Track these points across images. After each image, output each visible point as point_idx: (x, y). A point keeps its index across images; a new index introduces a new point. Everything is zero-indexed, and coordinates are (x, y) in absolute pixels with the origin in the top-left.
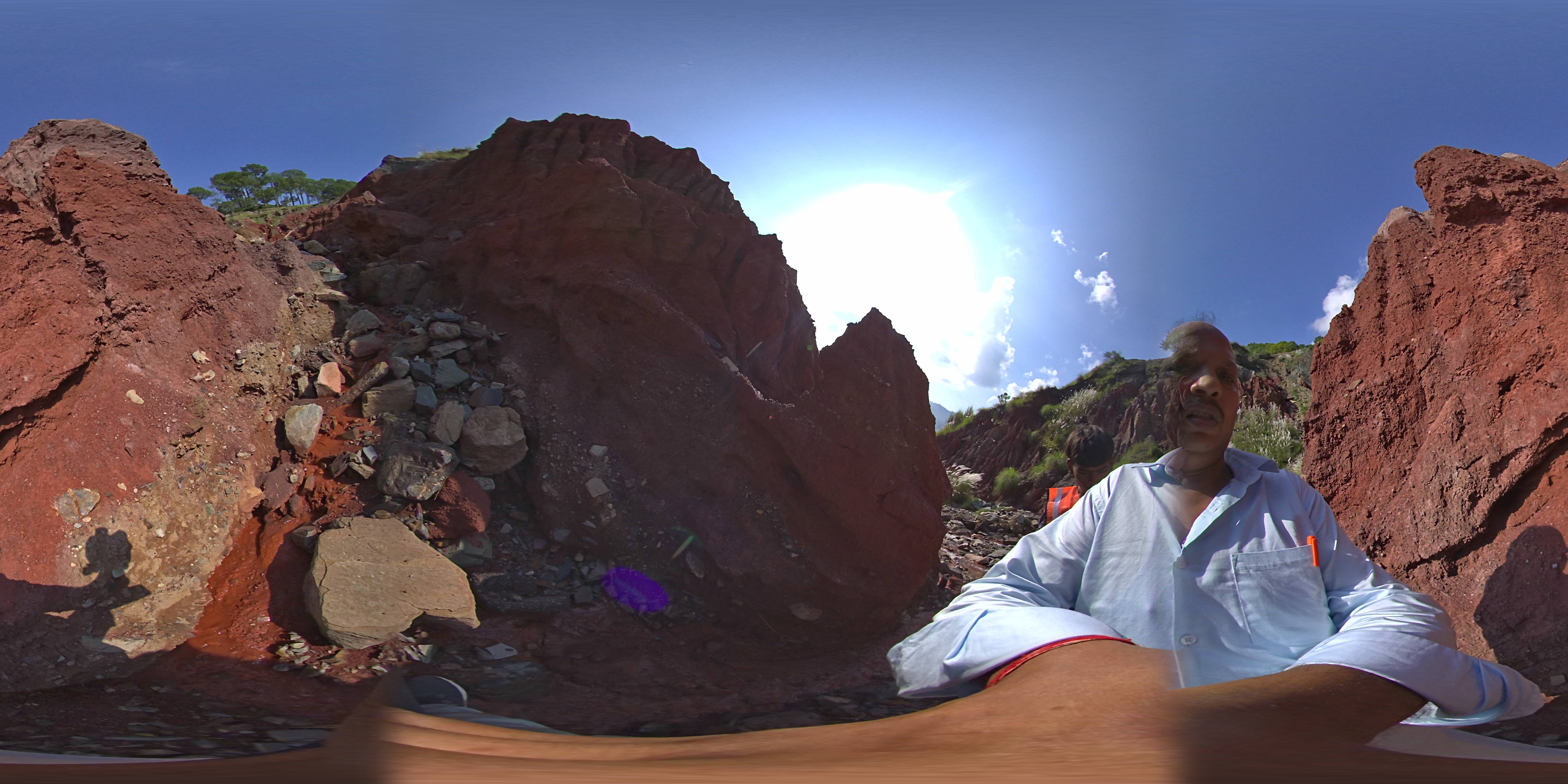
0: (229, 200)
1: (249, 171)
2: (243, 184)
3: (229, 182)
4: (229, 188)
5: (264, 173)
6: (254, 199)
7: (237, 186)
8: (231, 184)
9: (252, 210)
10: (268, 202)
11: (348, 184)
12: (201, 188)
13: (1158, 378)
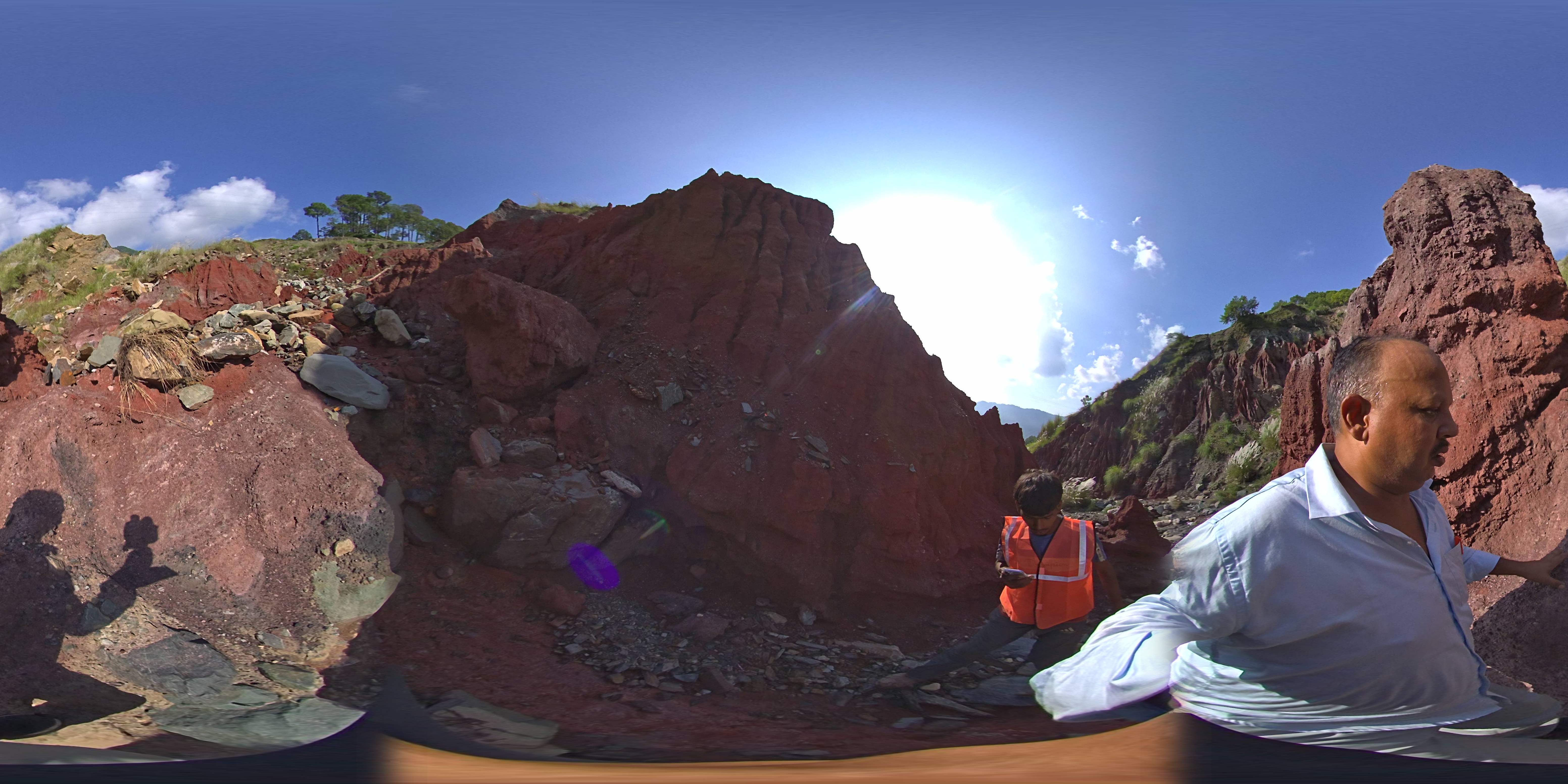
0: (344, 222)
1: (374, 197)
2: (363, 209)
3: (351, 204)
4: (349, 210)
5: (386, 203)
6: (368, 226)
7: (358, 211)
8: (353, 207)
9: (360, 237)
10: (379, 232)
11: (455, 228)
12: (324, 205)
13: (1223, 352)
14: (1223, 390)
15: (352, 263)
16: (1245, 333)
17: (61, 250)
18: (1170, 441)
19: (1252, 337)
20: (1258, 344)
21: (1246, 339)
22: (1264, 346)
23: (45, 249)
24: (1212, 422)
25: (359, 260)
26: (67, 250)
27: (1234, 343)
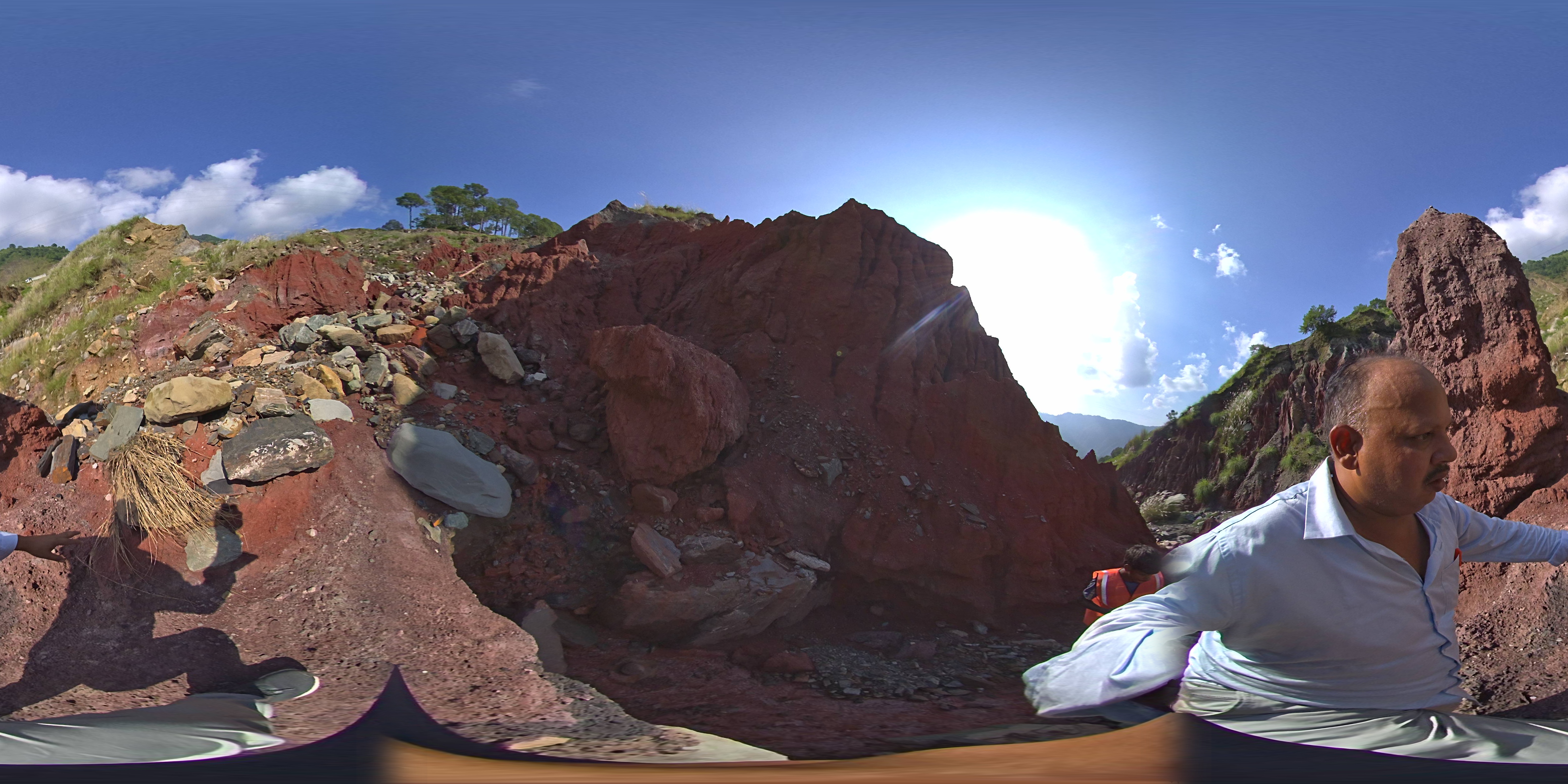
0: (438, 214)
1: (470, 189)
2: (458, 201)
3: (446, 195)
4: (444, 202)
5: (483, 195)
7: (452, 202)
8: (448, 199)
11: (556, 226)
12: (418, 195)
13: (1304, 362)
14: (1304, 401)
15: (444, 257)
16: (1325, 342)
17: (139, 242)
18: (1255, 453)
19: (1332, 346)
20: (1337, 352)
21: (1326, 348)
22: (1344, 354)
23: (122, 241)
24: (1294, 434)
25: (452, 254)
26: (145, 241)
27: (1314, 353)
